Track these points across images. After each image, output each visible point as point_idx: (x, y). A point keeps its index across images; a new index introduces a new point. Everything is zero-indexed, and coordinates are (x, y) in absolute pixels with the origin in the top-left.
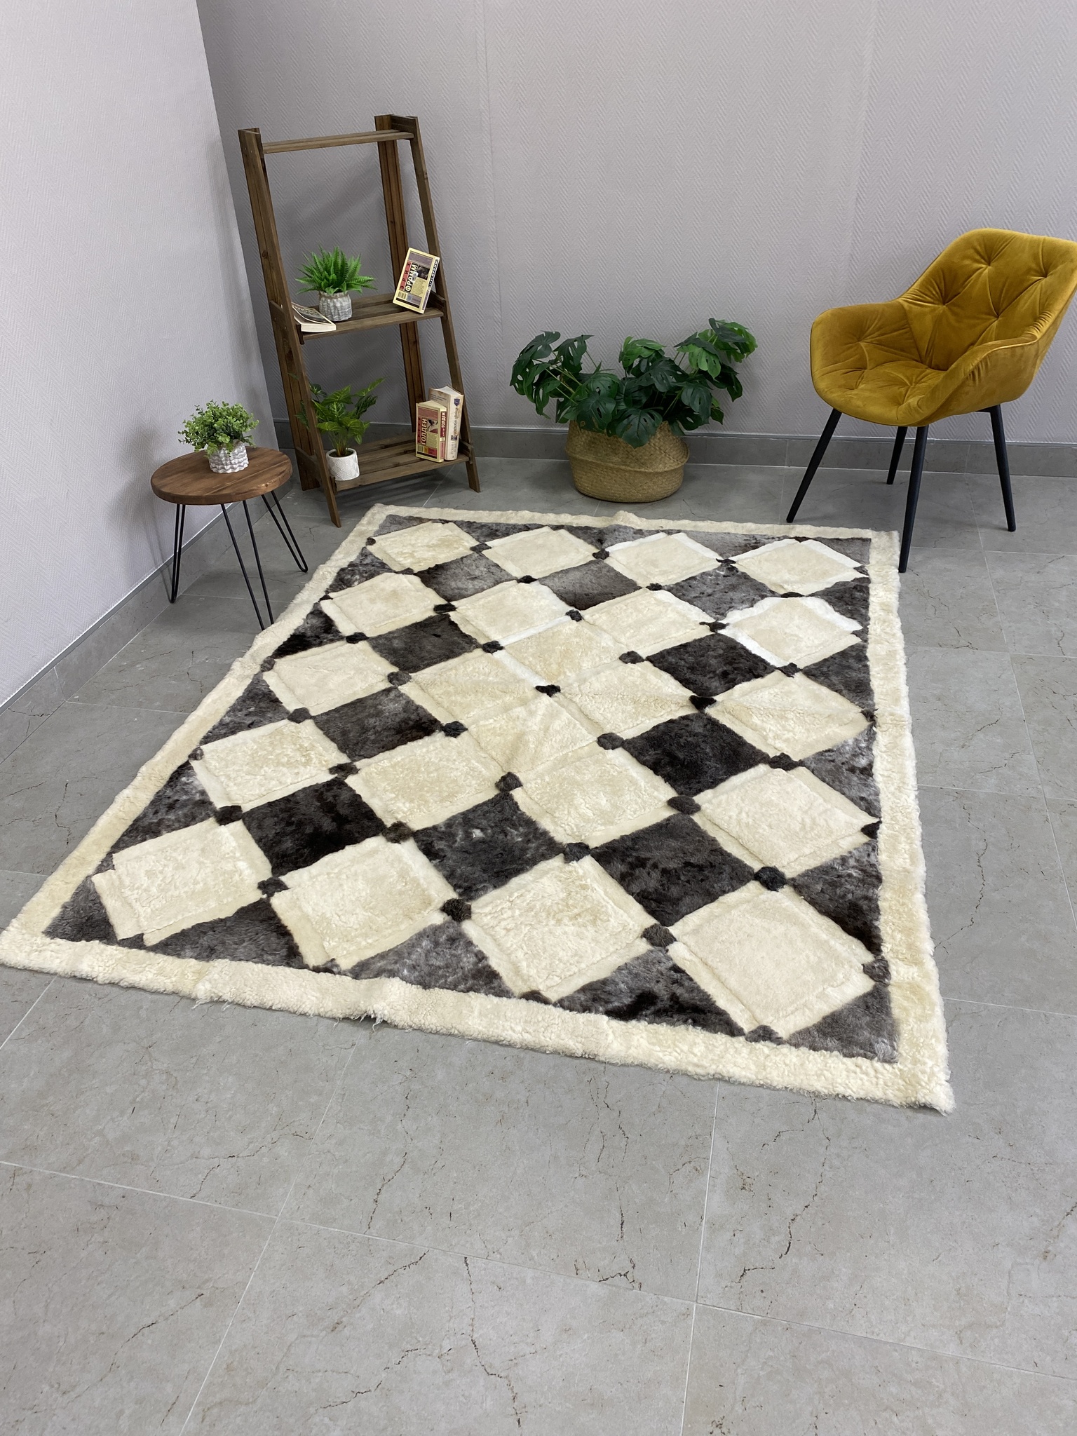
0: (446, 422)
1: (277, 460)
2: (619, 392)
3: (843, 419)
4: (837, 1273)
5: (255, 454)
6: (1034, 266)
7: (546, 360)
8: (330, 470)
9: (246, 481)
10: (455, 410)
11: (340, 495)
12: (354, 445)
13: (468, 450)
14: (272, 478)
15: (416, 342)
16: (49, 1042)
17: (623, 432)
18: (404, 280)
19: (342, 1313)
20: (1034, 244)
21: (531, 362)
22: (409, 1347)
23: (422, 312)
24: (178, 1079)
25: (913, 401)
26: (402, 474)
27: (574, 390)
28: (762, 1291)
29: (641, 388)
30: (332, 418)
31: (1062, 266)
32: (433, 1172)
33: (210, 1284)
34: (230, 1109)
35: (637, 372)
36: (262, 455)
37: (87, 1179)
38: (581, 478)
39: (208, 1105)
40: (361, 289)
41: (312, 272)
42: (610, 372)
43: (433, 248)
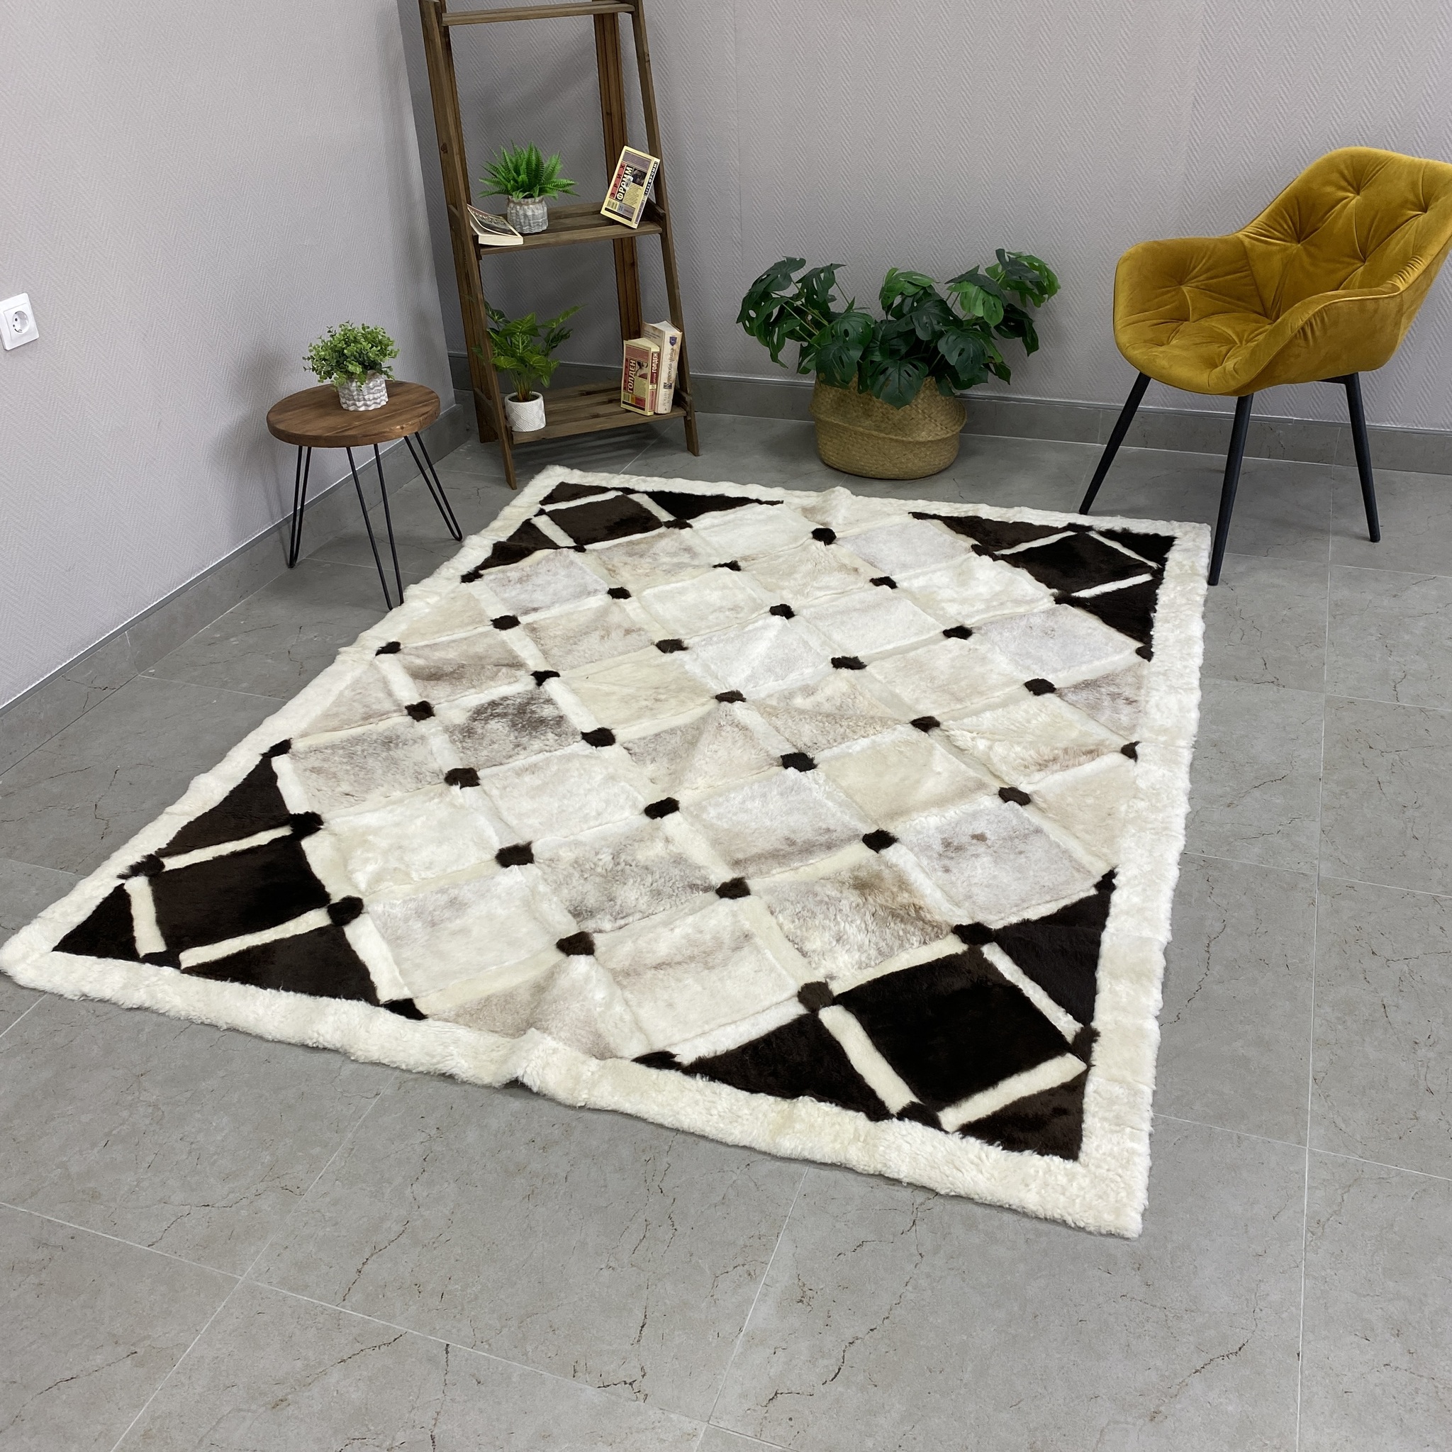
0: (658, 366)
1: (423, 398)
2: (872, 338)
3: (1153, 385)
4: (887, 1408)
5: (396, 389)
6: (1411, 197)
7: (786, 294)
8: (507, 417)
9: (379, 422)
10: (670, 352)
11: (516, 447)
12: (540, 388)
13: (686, 403)
14: (408, 420)
15: (633, 264)
16: (29, 1059)
17: (881, 389)
18: (615, 186)
19: (289, 1390)
20: (1414, 168)
21: (767, 294)
22: (357, 1435)
23: (635, 226)
24: (166, 1113)
25: (1229, 365)
26: (598, 428)
27: (819, 332)
28: (790, 1419)
29: (900, 335)
30: (509, 351)
31: (1443, 198)
32: (435, 1245)
33: (147, 1343)
34: (216, 1153)
35: (898, 313)
36: (408, 392)
37: (37, 1214)
38: (826, 444)
39: (193, 1145)
40: (559, 194)
41: (500, 172)
42: (865, 311)
43: (653, 147)
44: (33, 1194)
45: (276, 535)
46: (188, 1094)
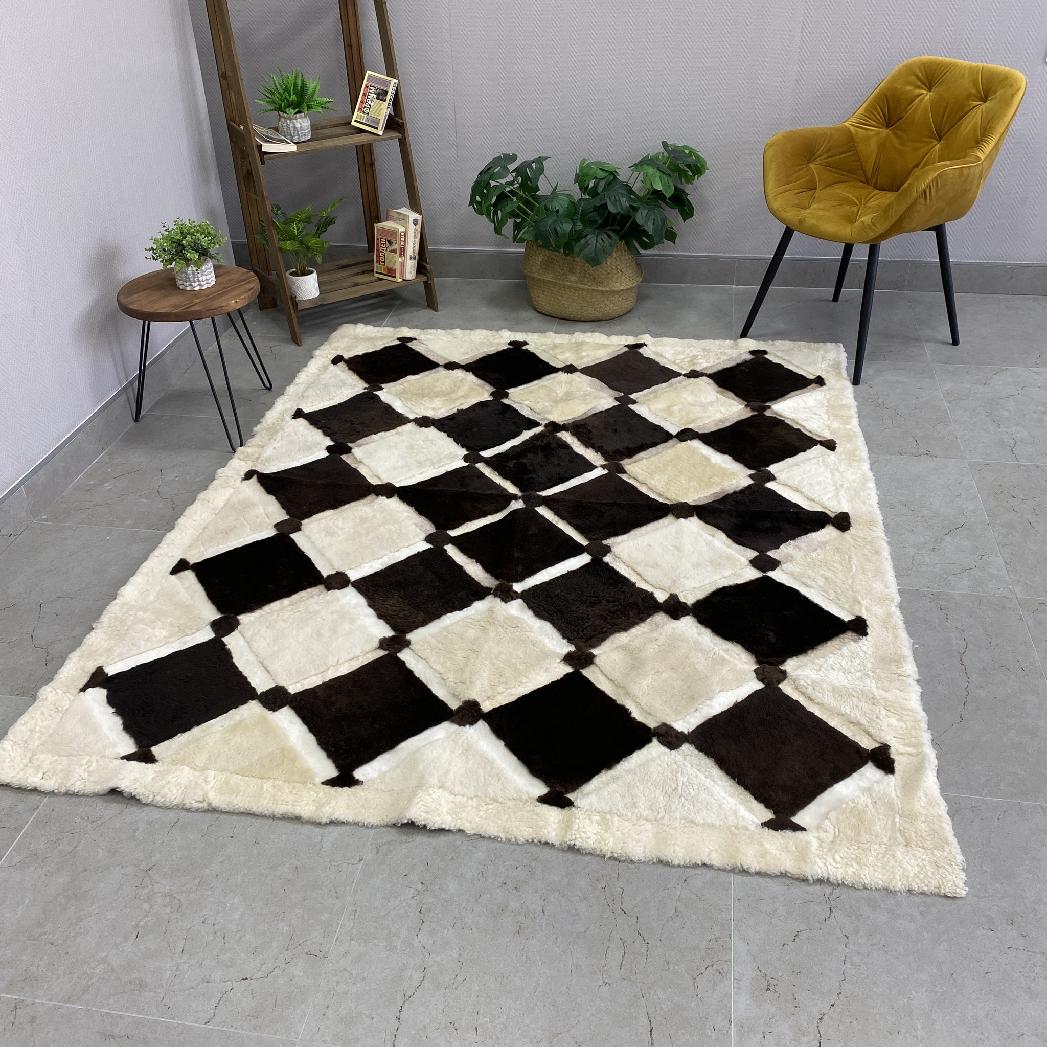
0: (405, 242)
1: (244, 277)
2: (576, 213)
5: (220, 271)
6: (974, 91)
7: (503, 181)
8: (290, 288)
9: (213, 298)
10: (414, 231)
11: (300, 314)
12: (314, 264)
13: (427, 270)
14: (239, 296)
15: (372, 164)
16: (42, 868)
17: (581, 250)
18: (362, 102)
20: (973, 71)
21: (489, 184)
23: (381, 133)
24: (182, 901)
25: (866, 219)
26: (360, 294)
27: (532, 210)
29: (595, 209)
30: (292, 238)
31: (1002, 91)
32: (454, 986)
34: (238, 931)
35: (594, 193)
36: (228, 272)
37: (94, 1009)
38: (539, 297)
39: (216, 927)
40: (320, 110)
41: (272, 93)
42: (566, 192)
43: (391, 71)
44: (84, 992)
45: (124, 396)
46: (197, 881)
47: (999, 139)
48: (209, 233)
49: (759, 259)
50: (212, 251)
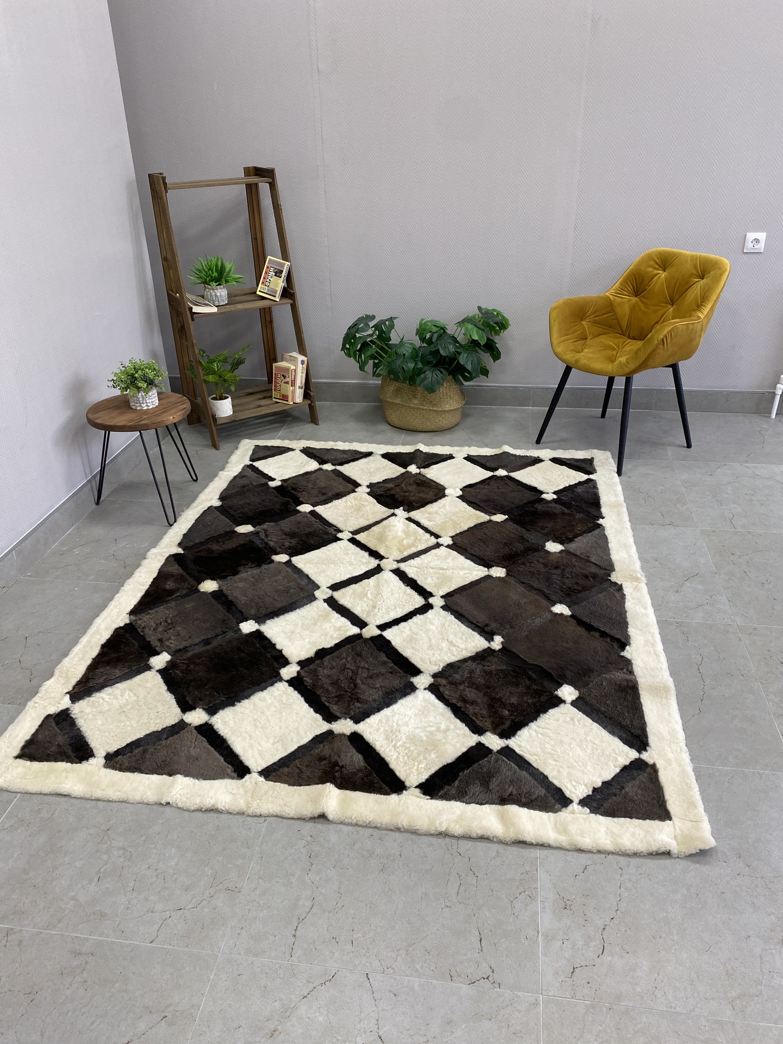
0: (295, 376)
1: (181, 400)
2: (417, 356)
4: (640, 965)
5: (162, 396)
6: (694, 272)
7: (365, 334)
8: (211, 409)
9: (158, 415)
10: (301, 369)
11: (219, 427)
12: (229, 392)
13: (311, 396)
14: (177, 412)
15: (271, 322)
16: (27, 830)
17: (421, 383)
18: (264, 278)
19: (277, 1023)
20: (694, 258)
21: (355, 335)
23: (278, 300)
24: (133, 853)
26: (263, 413)
27: (386, 354)
28: (588, 983)
29: (431, 354)
30: (214, 373)
31: (714, 272)
32: (336, 911)
33: (171, 1008)
34: (174, 874)
36: (167, 397)
37: (67, 934)
38: (391, 414)
39: (158, 871)
40: (234, 283)
41: (200, 271)
42: (410, 342)
43: (285, 257)
44: (60, 921)
45: (89, 486)
46: (143, 838)
47: (714, 304)
48: (154, 369)
49: (547, 389)
50: (156, 382)
